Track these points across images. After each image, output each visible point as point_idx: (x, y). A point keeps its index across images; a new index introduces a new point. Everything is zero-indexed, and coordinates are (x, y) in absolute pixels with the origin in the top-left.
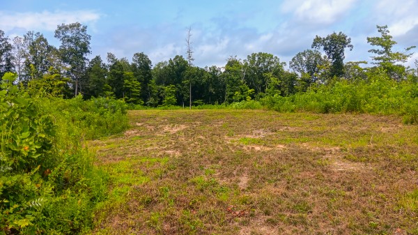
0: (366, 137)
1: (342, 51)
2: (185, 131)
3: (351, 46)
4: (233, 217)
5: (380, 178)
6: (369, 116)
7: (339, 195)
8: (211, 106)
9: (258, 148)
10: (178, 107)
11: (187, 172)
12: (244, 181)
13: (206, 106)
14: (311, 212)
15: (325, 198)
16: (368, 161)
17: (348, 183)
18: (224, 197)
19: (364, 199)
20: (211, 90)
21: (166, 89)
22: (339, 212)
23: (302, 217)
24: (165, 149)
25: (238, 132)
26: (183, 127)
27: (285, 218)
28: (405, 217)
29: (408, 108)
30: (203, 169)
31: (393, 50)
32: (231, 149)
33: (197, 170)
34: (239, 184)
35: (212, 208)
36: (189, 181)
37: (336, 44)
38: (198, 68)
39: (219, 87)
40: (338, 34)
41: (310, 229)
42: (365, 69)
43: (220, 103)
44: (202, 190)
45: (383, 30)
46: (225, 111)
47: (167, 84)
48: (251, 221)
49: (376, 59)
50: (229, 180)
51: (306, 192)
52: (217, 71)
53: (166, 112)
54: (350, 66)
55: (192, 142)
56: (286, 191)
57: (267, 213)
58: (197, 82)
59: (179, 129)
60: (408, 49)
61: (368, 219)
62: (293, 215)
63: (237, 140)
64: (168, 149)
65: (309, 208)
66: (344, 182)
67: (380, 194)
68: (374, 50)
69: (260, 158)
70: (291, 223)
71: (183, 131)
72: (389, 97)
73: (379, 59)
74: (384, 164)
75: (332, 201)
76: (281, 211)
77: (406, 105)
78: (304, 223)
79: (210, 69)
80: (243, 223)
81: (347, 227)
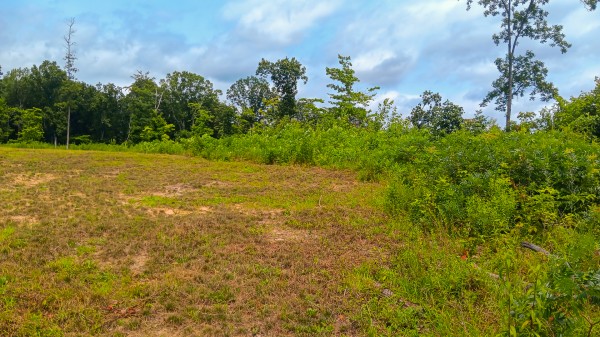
0: (315, 196)
1: (294, 84)
2: (53, 186)
3: (305, 78)
4: (116, 318)
5: (325, 250)
6: (321, 170)
7: (273, 275)
8: (103, 145)
9: (169, 212)
10: (46, 145)
11: (47, 251)
12: (141, 261)
13: (96, 145)
14: (234, 301)
15: (254, 279)
16: (313, 227)
17: (286, 257)
18: (104, 289)
19: (303, 278)
20: (106, 120)
21: (26, 113)
22: (271, 298)
23: (220, 310)
24: (11, 214)
25: (142, 187)
26: (50, 177)
27: (196, 313)
28: (349, 299)
29: (365, 162)
30: (74, 246)
31: (355, 88)
32: (126, 212)
33: (64, 247)
34: (132, 267)
35: (82, 307)
36: (47, 266)
37: (287, 73)
38: (84, 85)
39: (119, 117)
40: (290, 60)
41: (229, 325)
42: (321, 110)
43: (119, 142)
44: (68, 280)
45: (345, 61)
46: (126, 154)
47: (26, 106)
48: (144, 322)
49: (335, 97)
50: (116, 261)
51: (229, 272)
52: (116, 92)
53: (22, 152)
54: (304, 104)
55: (63, 203)
56: (203, 274)
57: (170, 308)
58: (81, 107)
59: (41, 181)
60: (371, 90)
61: (306, 306)
62: (207, 307)
63: (139, 200)
64: (16, 213)
65: (231, 296)
66: (281, 257)
67: (323, 271)
68: (334, 86)
69: (171, 227)
70: (203, 320)
71: (48, 184)
72: (346, 146)
73: (338, 98)
74: (331, 231)
75: (262, 284)
76: (191, 302)
77: (362, 157)
78: (222, 317)
79: (105, 87)
80: (130, 327)
81: (278, 319)
